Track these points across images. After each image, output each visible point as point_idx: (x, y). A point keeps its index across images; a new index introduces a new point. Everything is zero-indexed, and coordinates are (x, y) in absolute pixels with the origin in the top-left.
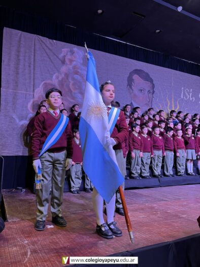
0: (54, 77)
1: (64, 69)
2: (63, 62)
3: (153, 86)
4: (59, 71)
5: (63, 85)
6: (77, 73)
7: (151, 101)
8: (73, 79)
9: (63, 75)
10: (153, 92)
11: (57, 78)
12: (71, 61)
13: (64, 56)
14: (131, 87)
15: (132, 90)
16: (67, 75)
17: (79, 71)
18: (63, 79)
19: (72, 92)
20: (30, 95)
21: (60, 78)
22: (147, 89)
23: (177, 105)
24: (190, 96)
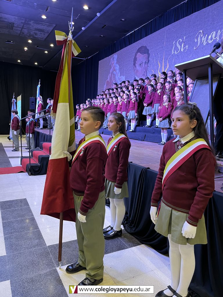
0: (109, 77)
1: (111, 71)
2: (111, 67)
3: (149, 56)
5: (110, 80)
6: (114, 70)
7: (146, 70)
9: (111, 74)
10: (149, 61)
12: (113, 64)
15: (136, 67)
22: (144, 62)
23: (166, 65)
24: (182, 46)
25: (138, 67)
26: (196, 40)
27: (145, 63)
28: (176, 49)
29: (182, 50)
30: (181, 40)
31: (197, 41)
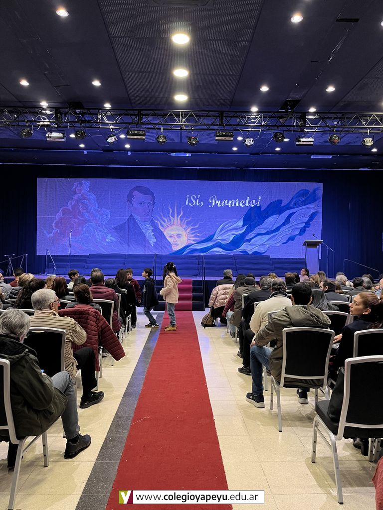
0: (69, 204)
1: (75, 197)
2: (75, 193)
3: (154, 198)
4: (72, 199)
5: (74, 209)
6: (84, 198)
7: (151, 211)
8: (82, 203)
9: (75, 202)
10: (154, 203)
11: (71, 204)
12: (80, 191)
13: (76, 188)
14: (131, 203)
16: (77, 201)
17: (86, 196)
18: (74, 204)
19: (81, 212)
20: (54, 217)
21: (73, 204)
22: (147, 202)
23: (180, 212)
24: (197, 201)
25: (136, 205)
26: (210, 201)
27: (149, 203)
28: (190, 201)
29: (197, 204)
30: (195, 197)
31: (212, 202)
